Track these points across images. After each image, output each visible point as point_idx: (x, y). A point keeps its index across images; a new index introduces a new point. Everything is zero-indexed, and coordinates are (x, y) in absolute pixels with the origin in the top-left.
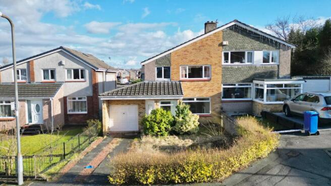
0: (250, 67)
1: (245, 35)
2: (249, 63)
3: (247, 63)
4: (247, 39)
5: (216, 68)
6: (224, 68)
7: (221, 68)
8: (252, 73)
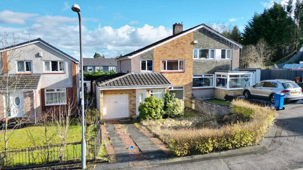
0: (213, 62)
1: (210, 37)
2: (212, 59)
3: (210, 59)
4: (211, 40)
5: (188, 62)
6: (195, 62)
7: (192, 62)
8: (214, 66)
